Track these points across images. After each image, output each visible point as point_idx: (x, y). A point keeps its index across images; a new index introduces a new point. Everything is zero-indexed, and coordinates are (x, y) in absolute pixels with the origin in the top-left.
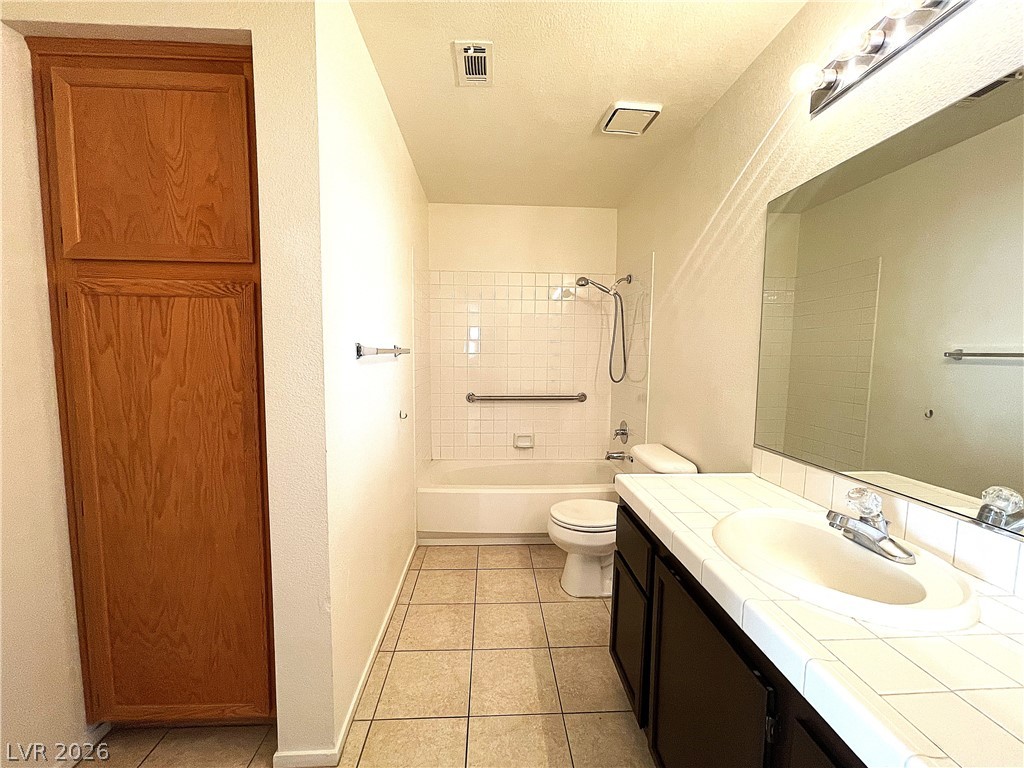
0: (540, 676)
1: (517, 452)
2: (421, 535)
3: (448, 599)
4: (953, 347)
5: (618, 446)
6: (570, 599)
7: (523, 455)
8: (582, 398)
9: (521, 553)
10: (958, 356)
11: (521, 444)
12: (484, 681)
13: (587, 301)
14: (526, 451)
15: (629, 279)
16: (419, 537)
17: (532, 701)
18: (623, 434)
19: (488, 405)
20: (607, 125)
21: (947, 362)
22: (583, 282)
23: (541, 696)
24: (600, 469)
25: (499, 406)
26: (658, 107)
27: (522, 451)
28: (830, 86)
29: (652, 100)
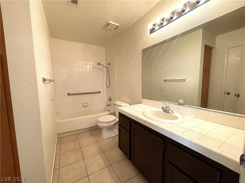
0: (103, 159)
1: (84, 107)
2: (58, 134)
3: (72, 149)
4: (165, 79)
5: (109, 103)
6: (104, 140)
7: (85, 108)
8: (99, 92)
9: (89, 132)
10: (165, 80)
11: (84, 105)
12: (89, 166)
13: (99, 69)
14: (86, 107)
15: (109, 64)
16: (58, 135)
17: (103, 165)
18: (110, 100)
19: (75, 96)
20: (106, 27)
21: (164, 81)
22: (99, 64)
23: (105, 163)
24: (105, 109)
25: (77, 96)
26: (118, 25)
27: (85, 107)
28: (154, 29)
29: (117, 23)
